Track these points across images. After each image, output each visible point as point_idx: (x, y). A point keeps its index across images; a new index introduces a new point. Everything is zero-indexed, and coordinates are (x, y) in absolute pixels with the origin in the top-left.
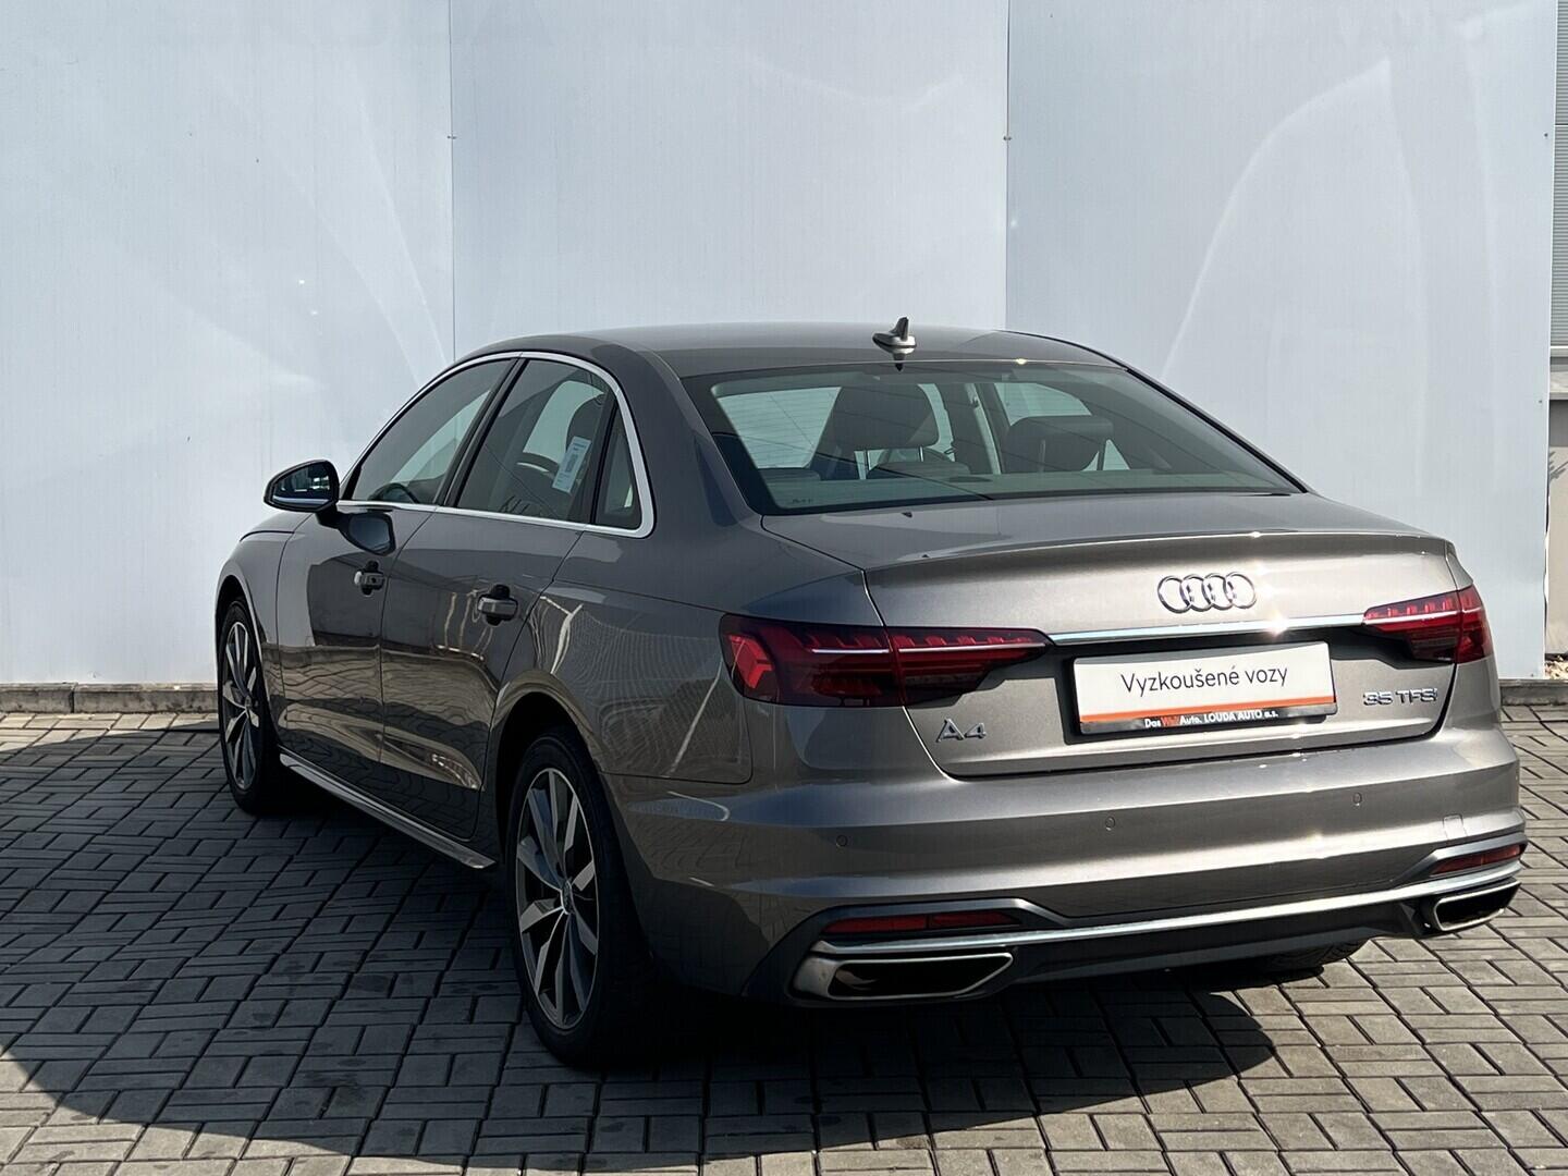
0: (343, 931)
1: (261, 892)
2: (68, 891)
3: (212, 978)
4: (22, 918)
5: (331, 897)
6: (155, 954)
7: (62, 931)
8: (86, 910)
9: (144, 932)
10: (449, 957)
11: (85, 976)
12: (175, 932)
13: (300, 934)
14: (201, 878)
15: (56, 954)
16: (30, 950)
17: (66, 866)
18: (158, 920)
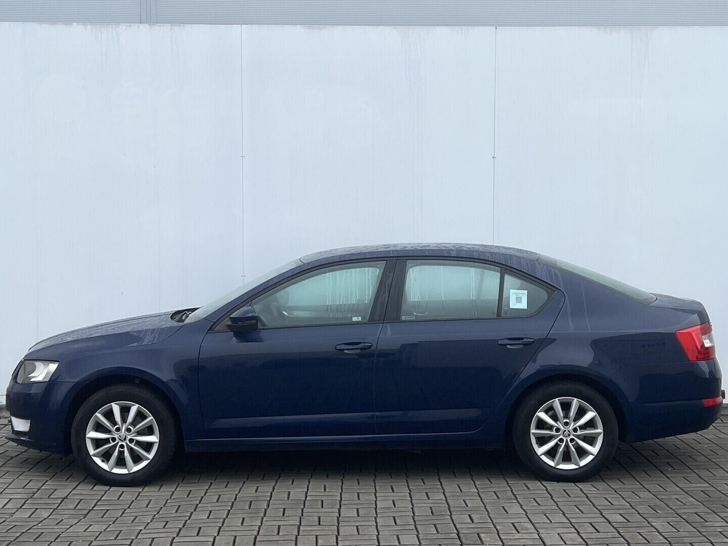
0: (208, 518)
1: (168, 500)
2: (81, 500)
3: (154, 539)
4: (62, 512)
5: (200, 503)
6: (124, 528)
7: (82, 518)
8: (91, 508)
9: (118, 518)
10: (257, 529)
11: (96, 538)
12: (133, 518)
13: (189, 519)
14: (139, 494)
15: (80, 528)
16: (69, 526)
17: (77, 488)
18: (123, 513)
